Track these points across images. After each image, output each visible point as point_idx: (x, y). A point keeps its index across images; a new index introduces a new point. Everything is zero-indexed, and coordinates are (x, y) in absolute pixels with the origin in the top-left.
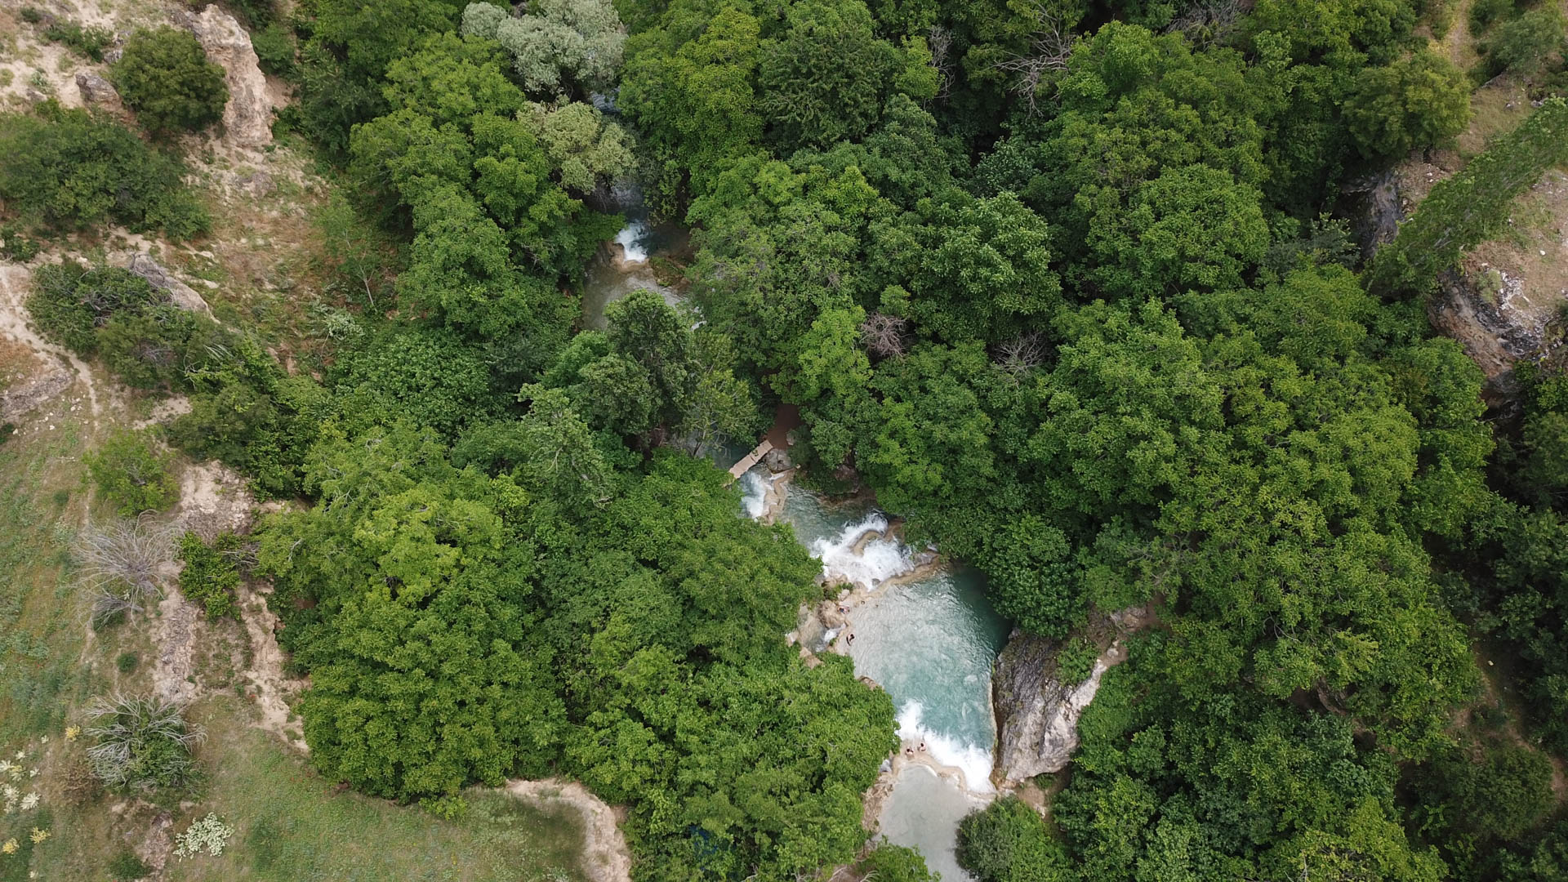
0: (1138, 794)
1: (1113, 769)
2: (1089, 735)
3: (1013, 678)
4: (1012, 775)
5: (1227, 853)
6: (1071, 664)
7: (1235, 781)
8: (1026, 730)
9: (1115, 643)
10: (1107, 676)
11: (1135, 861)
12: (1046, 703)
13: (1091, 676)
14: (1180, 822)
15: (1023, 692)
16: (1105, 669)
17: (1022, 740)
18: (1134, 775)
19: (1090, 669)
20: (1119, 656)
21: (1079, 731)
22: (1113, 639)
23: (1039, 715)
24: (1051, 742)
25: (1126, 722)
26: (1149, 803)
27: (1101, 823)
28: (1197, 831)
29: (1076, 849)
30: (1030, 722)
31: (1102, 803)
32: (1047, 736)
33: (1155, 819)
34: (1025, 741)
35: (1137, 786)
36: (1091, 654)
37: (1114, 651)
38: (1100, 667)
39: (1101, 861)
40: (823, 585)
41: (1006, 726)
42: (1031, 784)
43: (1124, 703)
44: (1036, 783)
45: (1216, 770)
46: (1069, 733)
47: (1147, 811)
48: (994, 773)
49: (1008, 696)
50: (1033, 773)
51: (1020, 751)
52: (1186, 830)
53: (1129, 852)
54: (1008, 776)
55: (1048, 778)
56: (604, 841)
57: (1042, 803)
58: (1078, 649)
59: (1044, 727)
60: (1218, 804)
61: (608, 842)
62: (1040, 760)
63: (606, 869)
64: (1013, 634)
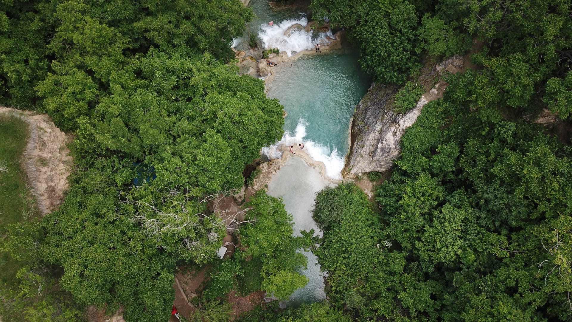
0: (433, 186)
1: (419, 169)
2: (406, 144)
3: (366, 113)
4: (354, 171)
5: (489, 230)
6: (404, 98)
7: (507, 179)
8: (368, 143)
9: (437, 86)
10: (426, 109)
11: (424, 227)
12: (383, 126)
13: (416, 106)
14: (459, 207)
15: (370, 121)
16: (426, 102)
17: (364, 149)
18: (433, 175)
19: (416, 102)
20: (438, 95)
21: (401, 144)
22: (436, 83)
23: (377, 134)
24: (382, 149)
25: (433, 139)
26: (439, 192)
27: (406, 200)
28: (471, 213)
29: (386, 218)
30: (371, 138)
31: (408, 189)
32: (380, 145)
33: (441, 204)
34: (367, 149)
35: (434, 181)
36: (419, 93)
37: (435, 91)
38: (424, 101)
39: (400, 225)
40: (263, 52)
41: (356, 142)
42: (365, 177)
43: (435, 125)
44: (368, 177)
45: (495, 170)
46: (395, 144)
47: (438, 198)
48: (344, 169)
49: (361, 124)
50: (368, 170)
51: (362, 156)
52: (462, 211)
53: (421, 221)
54: (352, 172)
55: (377, 175)
56: (47, 150)
57: (370, 189)
58: (410, 89)
59: (379, 140)
60: (490, 195)
61: (51, 152)
62: (373, 161)
63: (44, 169)
64: (371, 87)
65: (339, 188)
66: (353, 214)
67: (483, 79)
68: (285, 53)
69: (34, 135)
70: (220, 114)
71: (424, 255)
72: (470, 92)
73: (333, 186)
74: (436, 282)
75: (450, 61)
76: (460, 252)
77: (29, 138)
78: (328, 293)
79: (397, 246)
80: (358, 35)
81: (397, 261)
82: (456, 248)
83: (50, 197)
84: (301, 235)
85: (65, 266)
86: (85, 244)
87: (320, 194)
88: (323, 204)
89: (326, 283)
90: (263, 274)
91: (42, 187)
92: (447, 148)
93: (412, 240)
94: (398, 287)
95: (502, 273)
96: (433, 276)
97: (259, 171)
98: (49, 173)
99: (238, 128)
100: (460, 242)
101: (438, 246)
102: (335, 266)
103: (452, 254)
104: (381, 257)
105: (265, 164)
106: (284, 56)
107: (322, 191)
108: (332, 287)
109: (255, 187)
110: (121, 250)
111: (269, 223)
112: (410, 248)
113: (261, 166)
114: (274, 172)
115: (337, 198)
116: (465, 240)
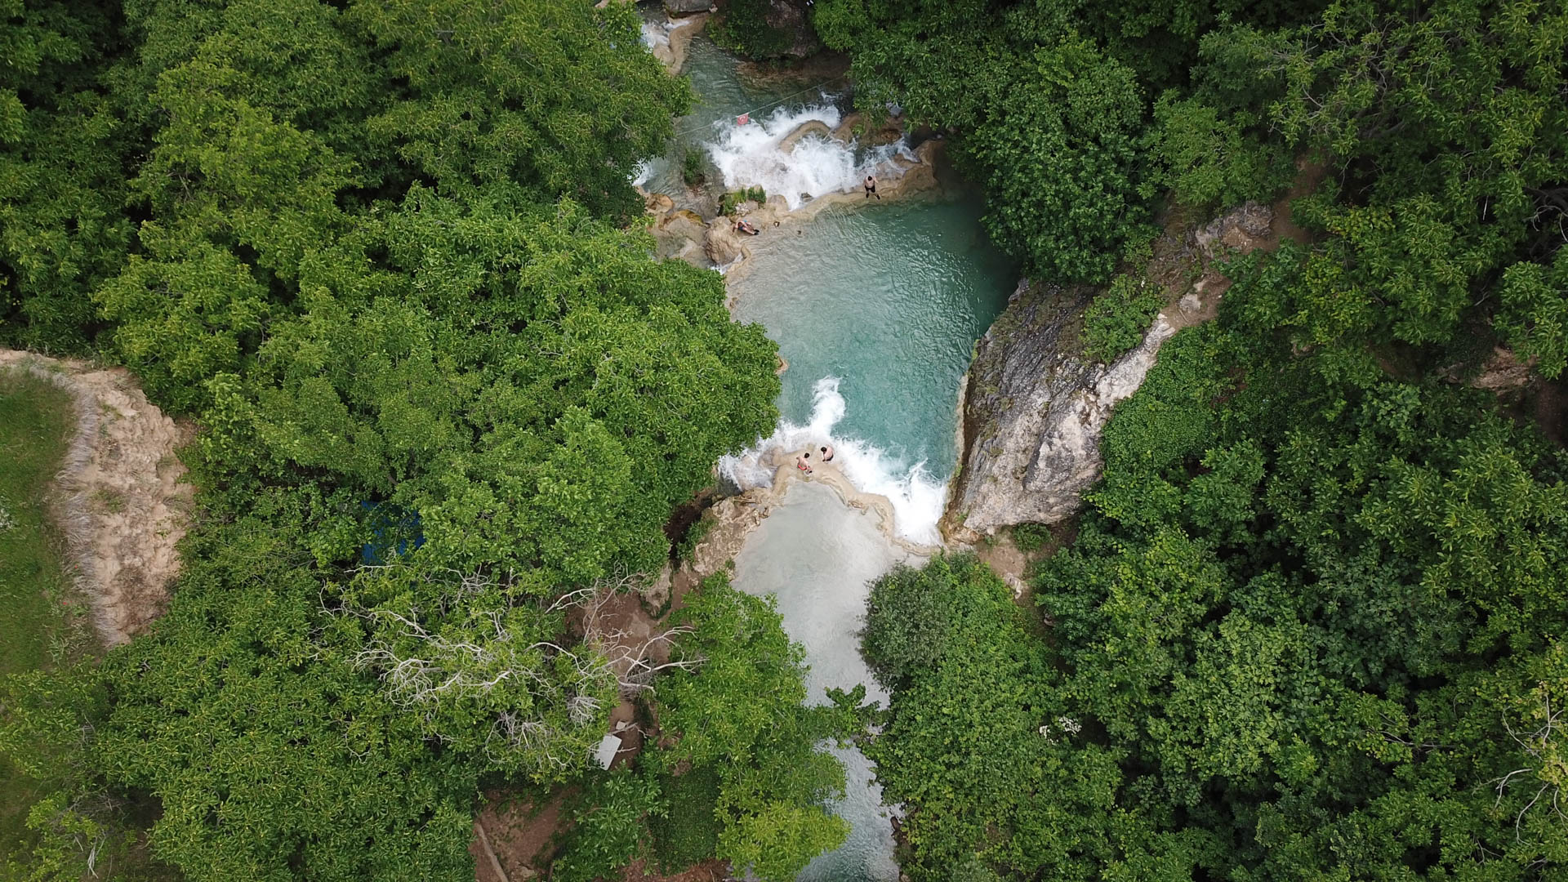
0: (1195, 564)
1: (1154, 517)
2: (1118, 448)
3: (1004, 362)
4: (975, 520)
5: (1351, 684)
6: (1108, 321)
7: (1399, 544)
8: (1010, 444)
9: (1199, 286)
10: (1170, 351)
11: (1170, 677)
12: (1053, 397)
13: (1142, 343)
14: (1269, 622)
15: (1015, 383)
16: (1171, 332)
17: (1001, 461)
18: (1193, 532)
19: (1143, 330)
20: (1201, 311)
21: (1103, 447)
22: (1196, 279)
23: (1037, 418)
24: (1050, 461)
25: (1193, 433)
26: (1212, 580)
27: (1119, 602)
28: (1300, 637)
29: (1065, 652)
30: (1018, 430)
31: (1126, 572)
32: (1044, 450)
33: (1217, 613)
34: (1008, 461)
35: (1197, 549)
36: (1150, 306)
37: (1193, 300)
38: (1163, 328)
39: (1104, 673)
40: (722, 198)
41: (978, 442)
42: (1005, 539)
43: (1197, 394)
44: (1014, 539)
45: (1366, 517)
46: (1085, 447)
47: (1207, 595)
48: (947, 517)
49: (991, 393)
50: (1011, 520)
51: (995, 480)
52: (1277, 633)
53: (1161, 662)
54: (967, 523)
55: (1037, 532)
56: (122, 467)
57: (1019, 573)
58: (1126, 296)
59: (1042, 436)
60: (1354, 588)
61: (134, 473)
62: (1026, 494)
63: (115, 520)
64: (1018, 292)
65: (933, 569)
66: (972, 641)
67: (1325, 266)
68: (781, 199)
69: (87, 425)
70: (604, 365)
71: (1173, 758)
72: (1291, 301)
73: (916, 563)
74: (1208, 834)
75: (1234, 218)
76: (1273, 747)
77: (74, 432)
78: (903, 866)
79: (1096, 732)
80: (980, 149)
81: (1096, 773)
82: (1262, 736)
83: (130, 598)
84: (828, 703)
85: (165, 792)
86: (222, 729)
87: (879, 585)
88: (888, 615)
89: (899, 835)
90: (721, 812)
91: (107, 569)
92: (1231, 459)
93: (1137, 713)
94: (1101, 848)
95: (1393, 805)
96: (1200, 815)
97: (711, 522)
98: (127, 532)
99: (653, 404)
100: (1272, 721)
101: (1213, 730)
102: (924, 788)
103: (1252, 753)
104: (1053, 764)
105: (728, 504)
106: (779, 208)
107: (886, 578)
108: (915, 847)
109: (700, 568)
110: (325, 747)
111: (740, 668)
112: (1132, 736)
113: (715, 509)
114: (752, 526)
115: (928, 598)
116: (1287, 714)
